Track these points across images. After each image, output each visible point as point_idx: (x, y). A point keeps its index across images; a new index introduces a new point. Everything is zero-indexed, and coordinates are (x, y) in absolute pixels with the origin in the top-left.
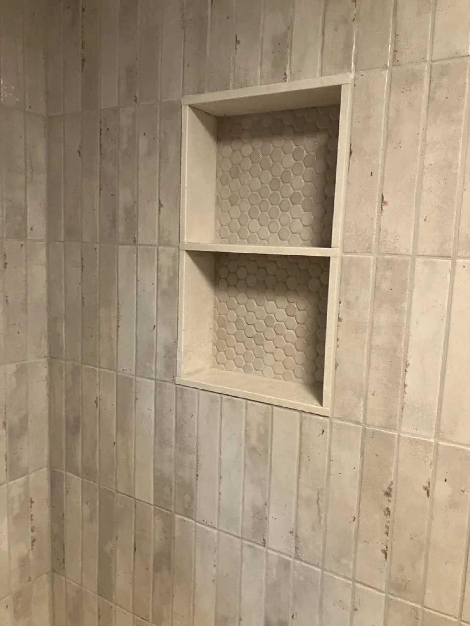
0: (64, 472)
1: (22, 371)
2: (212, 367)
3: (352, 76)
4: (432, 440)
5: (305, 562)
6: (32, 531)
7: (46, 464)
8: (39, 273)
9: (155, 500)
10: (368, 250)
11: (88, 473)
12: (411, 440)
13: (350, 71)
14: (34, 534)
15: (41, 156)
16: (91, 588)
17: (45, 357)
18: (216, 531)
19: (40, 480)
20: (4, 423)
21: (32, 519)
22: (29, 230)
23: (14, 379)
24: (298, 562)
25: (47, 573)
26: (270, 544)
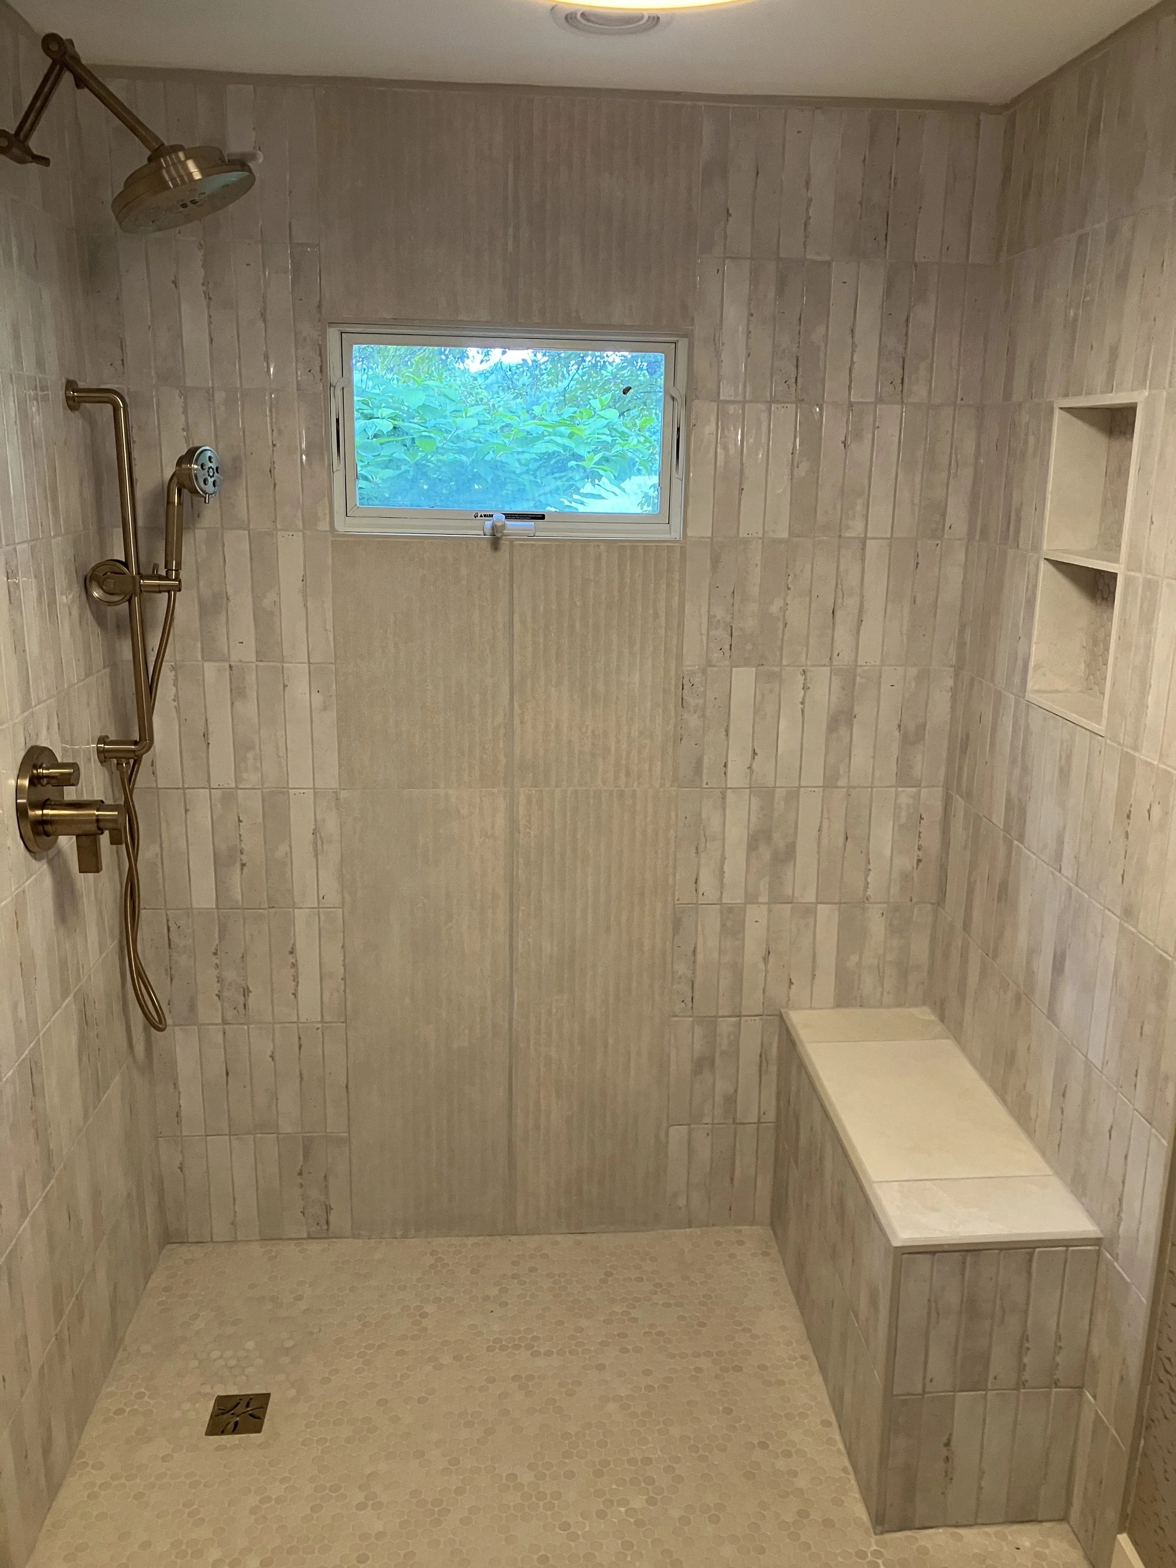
0: (954, 794)
1: (924, 676)
2: (1082, 692)
3: (1146, 393)
4: (1156, 763)
5: (1081, 889)
6: (919, 849)
7: (941, 783)
8: (954, 575)
9: (1004, 826)
10: (1139, 570)
11: (968, 796)
12: (1146, 762)
13: (1145, 389)
14: (920, 853)
15: (969, 447)
16: (959, 925)
17: (951, 666)
18: (1035, 857)
19: (933, 798)
20: (899, 726)
21: (919, 837)
22: (947, 528)
23: (913, 684)
24: (1077, 888)
25: (932, 904)
26: (1063, 871)
